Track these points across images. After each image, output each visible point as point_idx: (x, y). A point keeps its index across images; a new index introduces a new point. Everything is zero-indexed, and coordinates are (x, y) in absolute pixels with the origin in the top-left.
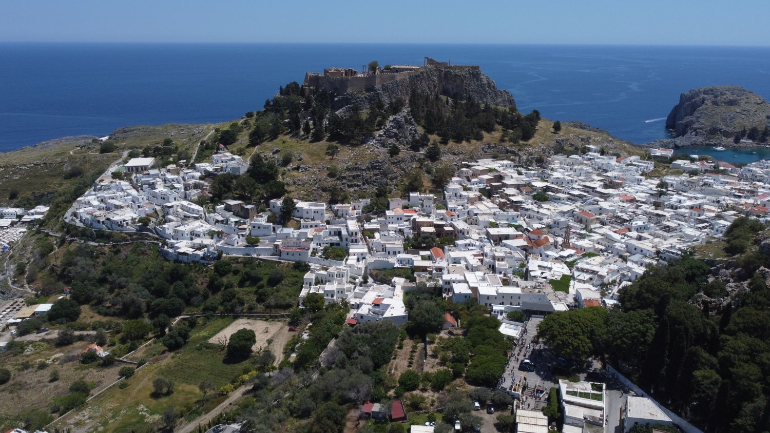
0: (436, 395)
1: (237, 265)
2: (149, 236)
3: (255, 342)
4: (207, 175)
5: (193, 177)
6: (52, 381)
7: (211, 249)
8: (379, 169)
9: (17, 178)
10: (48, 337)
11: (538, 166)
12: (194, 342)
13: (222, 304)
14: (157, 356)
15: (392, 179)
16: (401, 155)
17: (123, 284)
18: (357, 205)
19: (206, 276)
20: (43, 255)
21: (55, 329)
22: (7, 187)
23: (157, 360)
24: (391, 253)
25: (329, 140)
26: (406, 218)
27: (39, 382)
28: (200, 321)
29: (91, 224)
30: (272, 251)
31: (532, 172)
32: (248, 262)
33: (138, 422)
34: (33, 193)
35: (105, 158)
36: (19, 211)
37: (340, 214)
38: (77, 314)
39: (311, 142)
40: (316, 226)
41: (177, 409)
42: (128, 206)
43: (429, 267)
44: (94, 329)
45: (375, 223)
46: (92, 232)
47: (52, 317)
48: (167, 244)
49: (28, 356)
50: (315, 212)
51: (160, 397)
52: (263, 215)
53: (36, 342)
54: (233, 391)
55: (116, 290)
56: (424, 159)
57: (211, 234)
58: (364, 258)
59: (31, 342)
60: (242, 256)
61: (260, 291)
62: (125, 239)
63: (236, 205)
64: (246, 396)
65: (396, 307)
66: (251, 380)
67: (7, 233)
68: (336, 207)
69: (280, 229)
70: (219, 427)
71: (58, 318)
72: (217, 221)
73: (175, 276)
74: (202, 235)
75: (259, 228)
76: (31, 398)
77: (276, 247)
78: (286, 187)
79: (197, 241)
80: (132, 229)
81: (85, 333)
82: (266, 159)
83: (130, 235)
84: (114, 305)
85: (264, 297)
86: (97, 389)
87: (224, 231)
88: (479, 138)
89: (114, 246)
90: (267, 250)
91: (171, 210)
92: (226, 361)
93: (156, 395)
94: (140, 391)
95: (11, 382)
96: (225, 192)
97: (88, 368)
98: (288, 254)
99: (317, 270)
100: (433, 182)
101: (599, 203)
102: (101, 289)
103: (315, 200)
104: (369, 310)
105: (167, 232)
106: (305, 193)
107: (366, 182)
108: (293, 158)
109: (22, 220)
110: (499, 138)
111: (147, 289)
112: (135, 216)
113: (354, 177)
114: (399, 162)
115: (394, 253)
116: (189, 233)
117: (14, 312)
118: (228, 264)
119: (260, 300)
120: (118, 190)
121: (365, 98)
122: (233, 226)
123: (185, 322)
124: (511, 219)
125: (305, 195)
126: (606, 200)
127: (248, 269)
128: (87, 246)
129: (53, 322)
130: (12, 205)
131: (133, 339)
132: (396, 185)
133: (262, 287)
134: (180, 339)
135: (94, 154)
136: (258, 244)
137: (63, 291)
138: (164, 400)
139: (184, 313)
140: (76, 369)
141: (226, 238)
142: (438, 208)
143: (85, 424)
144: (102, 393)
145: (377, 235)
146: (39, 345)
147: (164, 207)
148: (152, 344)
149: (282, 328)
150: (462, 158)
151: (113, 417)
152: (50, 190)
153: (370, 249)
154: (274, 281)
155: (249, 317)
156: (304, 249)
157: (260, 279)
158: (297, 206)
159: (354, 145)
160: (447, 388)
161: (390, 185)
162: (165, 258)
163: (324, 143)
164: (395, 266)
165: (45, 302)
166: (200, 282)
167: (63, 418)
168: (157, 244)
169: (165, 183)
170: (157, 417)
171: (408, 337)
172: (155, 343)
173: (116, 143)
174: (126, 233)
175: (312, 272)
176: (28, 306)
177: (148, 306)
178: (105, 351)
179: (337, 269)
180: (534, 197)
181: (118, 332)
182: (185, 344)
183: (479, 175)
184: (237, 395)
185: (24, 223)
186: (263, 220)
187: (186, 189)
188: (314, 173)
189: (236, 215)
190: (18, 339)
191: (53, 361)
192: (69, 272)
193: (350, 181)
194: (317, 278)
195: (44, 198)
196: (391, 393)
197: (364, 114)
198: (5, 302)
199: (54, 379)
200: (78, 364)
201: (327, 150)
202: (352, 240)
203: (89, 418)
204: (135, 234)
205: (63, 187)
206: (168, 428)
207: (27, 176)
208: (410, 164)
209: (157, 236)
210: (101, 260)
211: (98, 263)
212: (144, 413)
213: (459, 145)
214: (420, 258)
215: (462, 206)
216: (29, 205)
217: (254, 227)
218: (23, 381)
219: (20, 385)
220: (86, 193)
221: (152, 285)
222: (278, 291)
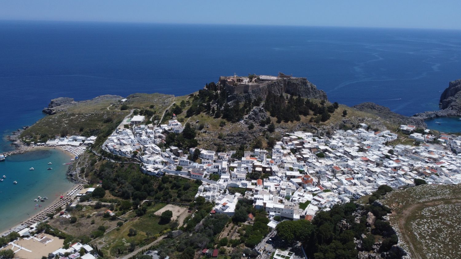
0: (233, 249)
1: (172, 178)
2: (137, 160)
3: (172, 216)
4: (165, 132)
5: (159, 132)
6: (92, 224)
7: (162, 170)
8: (242, 136)
9: (83, 120)
10: (92, 204)
11: (327, 136)
12: (149, 213)
13: (162, 196)
14: (133, 218)
15: (248, 141)
16: (254, 129)
17: (123, 183)
18: (229, 154)
19: (158, 183)
20: (92, 164)
21: (94, 200)
22: (79, 125)
23: (133, 220)
24: (240, 179)
25: (223, 118)
26: (251, 162)
27: (87, 224)
28: (153, 203)
29: (113, 152)
30: (187, 174)
31: (322, 140)
32: (177, 178)
33: (121, 245)
34: (90, 129)
35: (123, 113)
36: (83, 138)
37: (220, 157)
38: (104, 194)
39: (214, 118)
40: (209, 163)
41: (136, 242)
42: (129, 144)
43: (253, 189)
44: (110, 202)
45: (236, 163)
46: (113, 156)
47: (93, 195)
48: (143, 166)
49: (83, 212)
50: (209, 156)
51: (131, 236)
52: (186, 156)
53: (87, 206)
54: (159, 237)
55: (121, 185)
56: (266, 131)
57: (163, 163)
58: (227, 181)
59: (85, 206)
60: (174, 174)
61: (179, 192)
62: (126, 161)
63: (175, 150)
64: (164, 240)
65: (231, 208)
66: (166, 233)
67: (78, 149)
68: (219, 154)
69: (192, 163)
70: (150, 251)
71: (96, 196)
72: (166, 157)
73: (145, 181)
74: (158, 163)
75: (183, 162)
76: (84, 230)
77: (189, 172)
78: (198, 142)
79: (156, 166)
80: (129, 156)
81: (106, 204)
82: (192, 126)
83: (129, 159)
84: (119, 192)
85: (181, 196)
86: (109, 229)
87: (168, 161)
88: (298, 119)
89: (121, 163)
90: (185, 173)
91: (147, 149)
92: (160, 223)
93: (130, 235)
94: (124, 232)
95: (77, 223)
96: (171, 142)
97: (106, 220)
98: (194, 176)
99: (205, 185)
100: (268, 143)
101: (348, 161)
102: (115, 184)
103: (211, 150)
104: (220, 208)
105: (144, 159)
106: (207, 145)
107: (236, 142)
108: (205, 126)
109: (85, 143)
110: (309, 120)
111: (133, 186)
112: (131, 150)
113: (230, 139)
114: (253, 132)
115: (241, 180)
116: (153, 161)
117: (79, 190)
118: (168, 178)
119: (179, 196)
120: (126, 134)
121: (243, 96)
122: (172, 160)
123: (147, 203)
124: (300, 167)
125: (207, 147)
126: (353, 160)
127: (175, 182)
128: (111, 162)
129: (94, 197)
130: (81, 134)
131: (124, 209)
132: (250, 144)
133: (180, 190)
134: (142, 212)
135: (118, 110)
136: (182, 169)
137: (99, 182)
138: (132, 237)
139: (147, 199)
140: (101, 220)
141: (169, 165)
142: (268, 158)
143: (102, 244)
144: (110, 232)
145: (235, 170)
146: (88, 207)
147: (144, 147)
148: (132, 212)
149: (185, 211)
150: (286, 130)
151: (113, 242)
152: (97, 128)
153: (231, 176)
154: (186, 188)
155: (173, 204)
156: (201, 174)
157: (180, 187)
158: (201, 153)
159: (233, 122)
160: (237, 246)
161: (247, 144)
162: (142, 172)
163: (220, 119)
164: (239, 187)
165: (91, 187)
166: (155, 185)
167: (95, 240)
168: (139, 165)
169: (146, 134)
170: (129, 244)
171: (232, 222)
172: (133, 211)
173: (129, 104)
174: (127, 158)
175: (203, 186)
176: (85, 188)
177: (133, 194)
178: (113, 213)
179: (213, 186)
180: (317, 155)
181: (119, 205)
182: (144, 214)
183: (293, 141)
184: (160, 239)
185: (85, 144)
186: (185, 158)
187: (155, 138)
188: (212, 136)
189: (174, 154)
190: (80, 204)
191: (93, 215)
192: (102, 174)
193: (228, 141)
194: (204, 189)
195: (94, 132)
196: (216, 246)
197: (242, 104)
198: (76, 185)
199: (93, 223)
200: (102, 218)
201: (220, 123)
202: (223, 172)
203: (104, 241)
204: (131, 158)
205: (103, 127)
206: (132, 249)
207: (88, 120)
208: (259, 133)
209: (140, 161)
210: (115, 169)
211: (114, 171)
212: (124, 242)
213: (286, 124)
214: (251, 184)
215: (280, 157)
216: (88, 135)
217: (181, 161)
218: (81, 222)
219: (80, 224)
220: (112, 134)
221: (135, 185)
222: (187, 193)
